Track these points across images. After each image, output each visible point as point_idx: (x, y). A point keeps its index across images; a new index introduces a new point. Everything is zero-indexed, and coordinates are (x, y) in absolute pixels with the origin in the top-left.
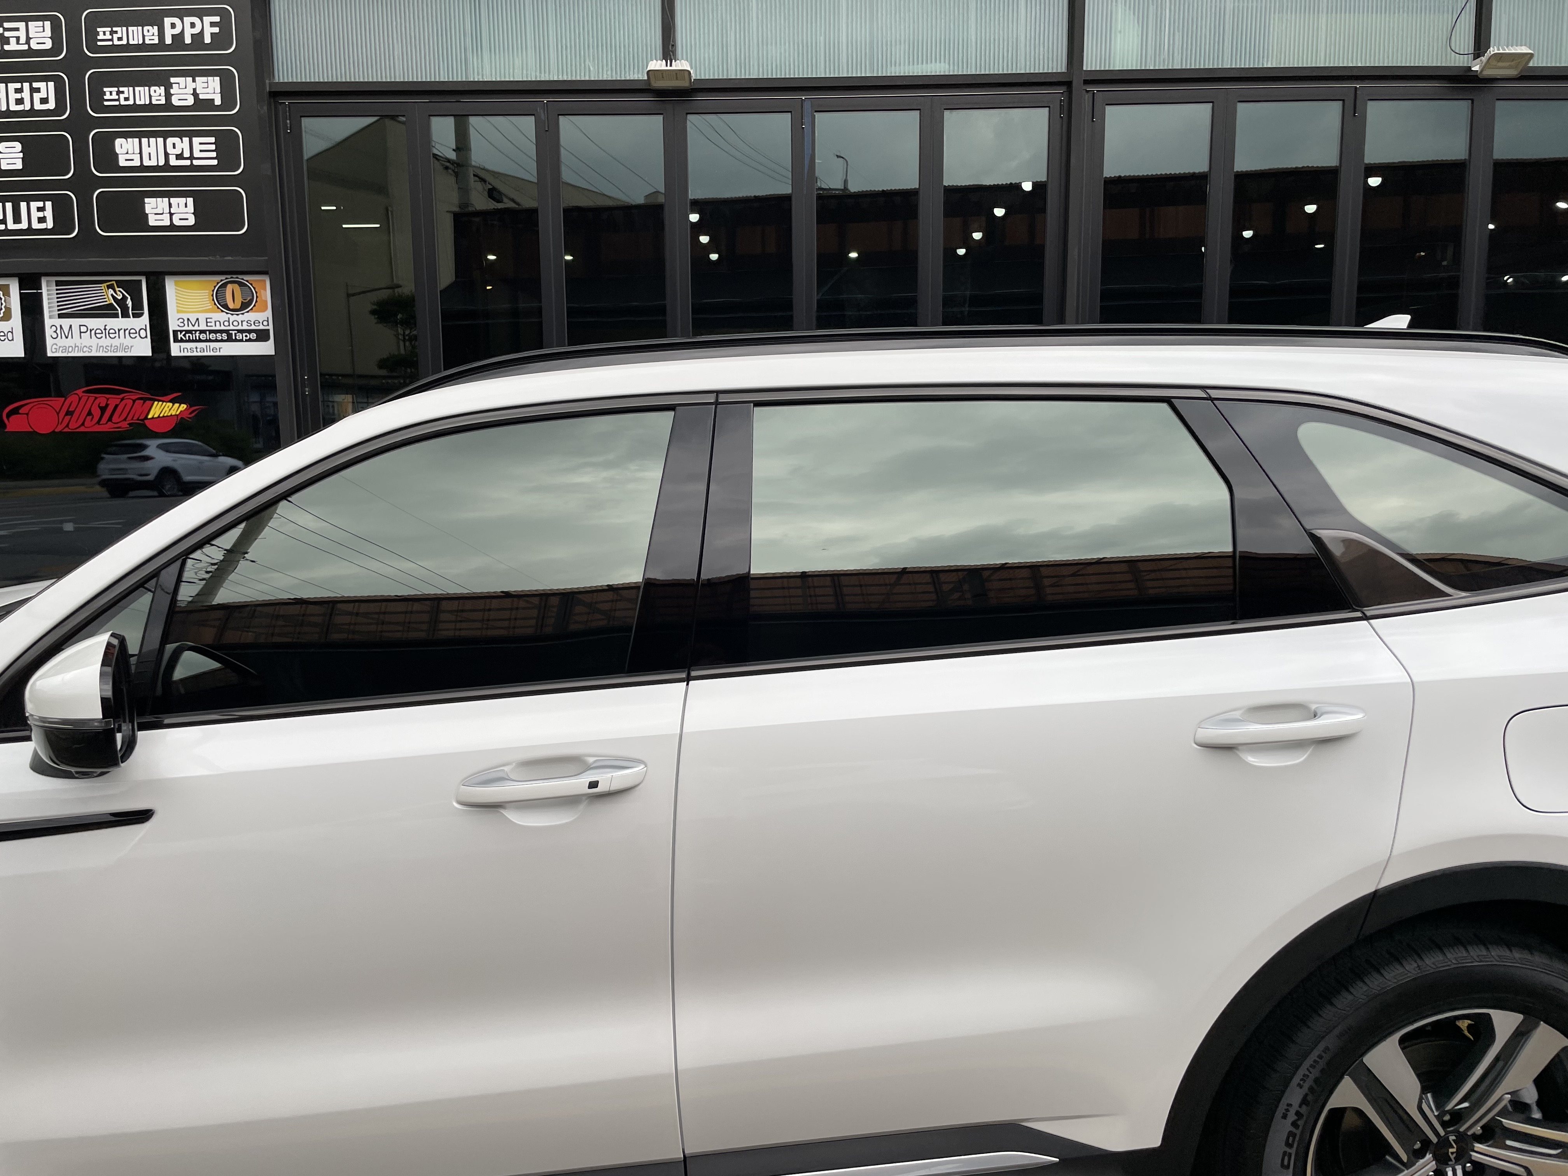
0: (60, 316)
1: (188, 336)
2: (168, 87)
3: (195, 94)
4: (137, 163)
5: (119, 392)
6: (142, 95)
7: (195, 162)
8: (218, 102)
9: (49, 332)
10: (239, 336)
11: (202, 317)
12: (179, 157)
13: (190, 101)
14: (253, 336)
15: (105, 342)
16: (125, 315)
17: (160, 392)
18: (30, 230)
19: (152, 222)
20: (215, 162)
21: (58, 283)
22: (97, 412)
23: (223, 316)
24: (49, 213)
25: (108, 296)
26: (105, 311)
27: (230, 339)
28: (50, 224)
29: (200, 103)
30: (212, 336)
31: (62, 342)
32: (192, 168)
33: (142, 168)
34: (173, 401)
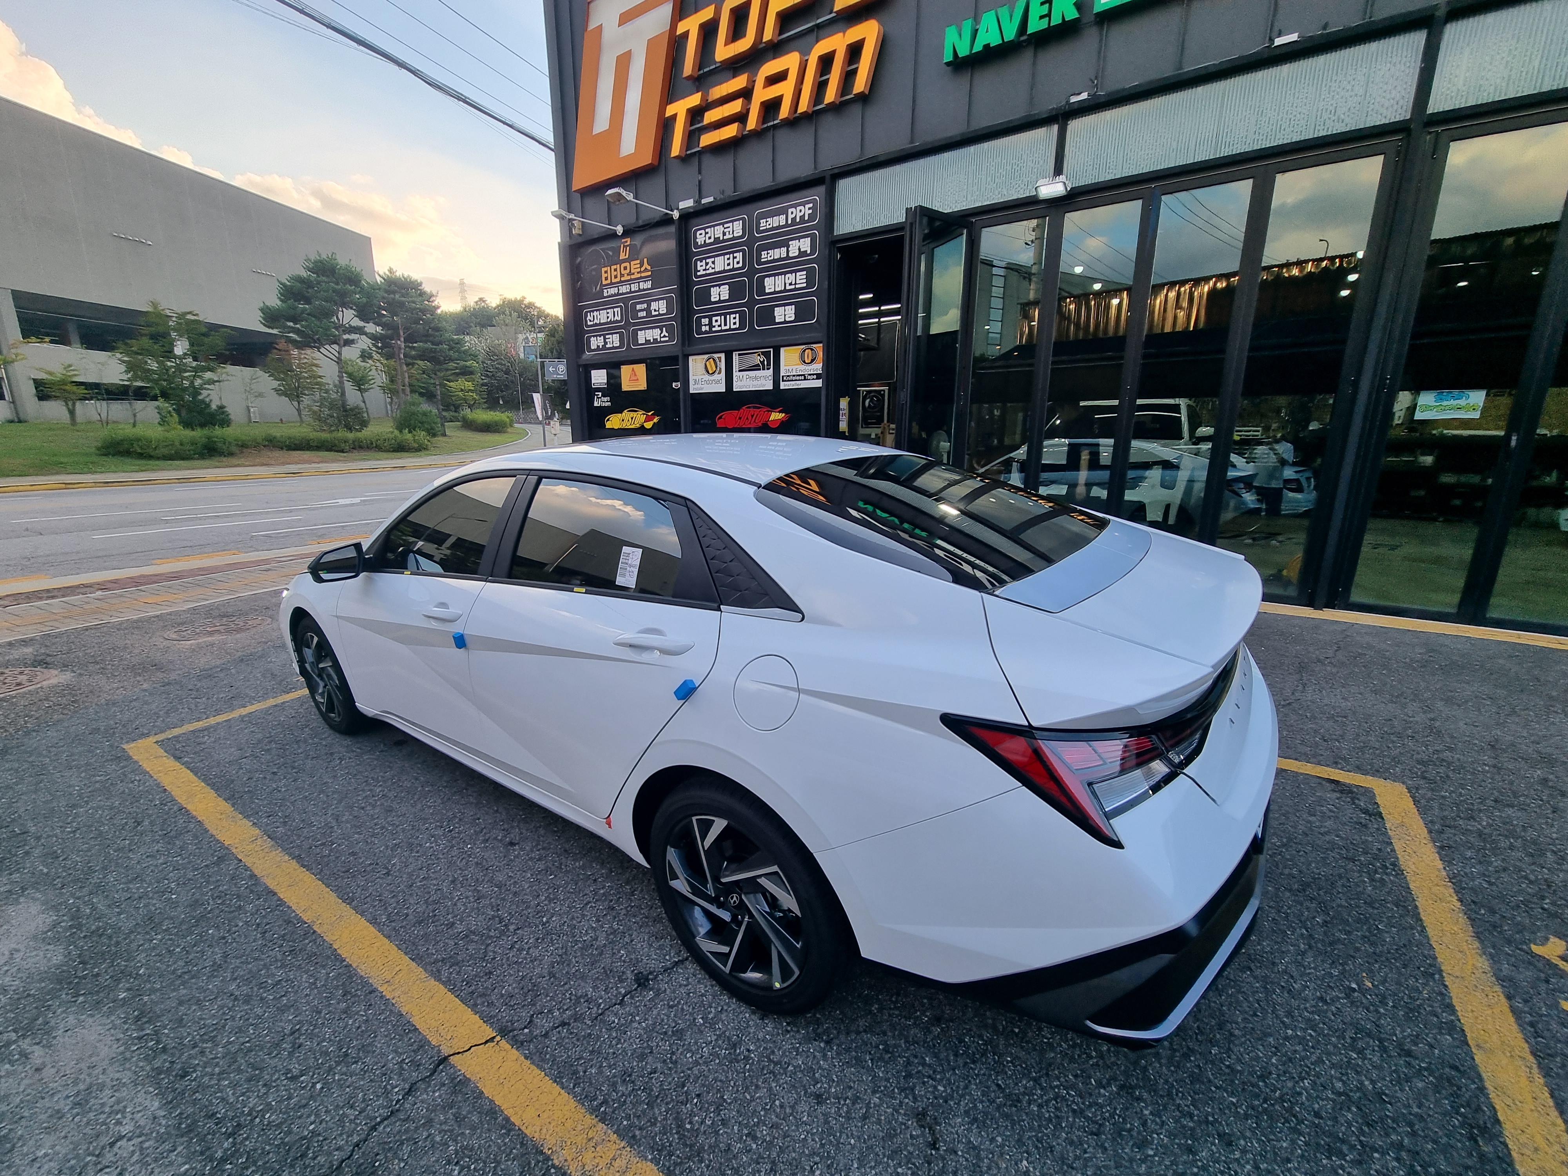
0: (740, 371)
1: (788, 379)
2: (788, 247)
3: (799, 249)
4: (772, 290)
5: (759, 408)
6: (778, 253)
7: (797, 286)
8: (809, 252)
9: (735, 379)
10: (809, 377)
11: (794, 367)
12: (791, 284)
13: (797, 254)
14: (815, 377)
15: (756, 383)
16: (764, 369)
17: (773, 407)
18: (730, 329)
19: (777, 321)
20: (805, 285)
21: (739, 355)
22: (750, 418)
23: (803, 367)
24: (737, 320)
25: (757, 359)
26: (755, 368)
27: (805, 379)
28: (737, 326)
29: (802, 254)
30: (798, 378)
31: (739, 383)
32: (796, 289)
33: (775, 292)
34: (779, 412)
